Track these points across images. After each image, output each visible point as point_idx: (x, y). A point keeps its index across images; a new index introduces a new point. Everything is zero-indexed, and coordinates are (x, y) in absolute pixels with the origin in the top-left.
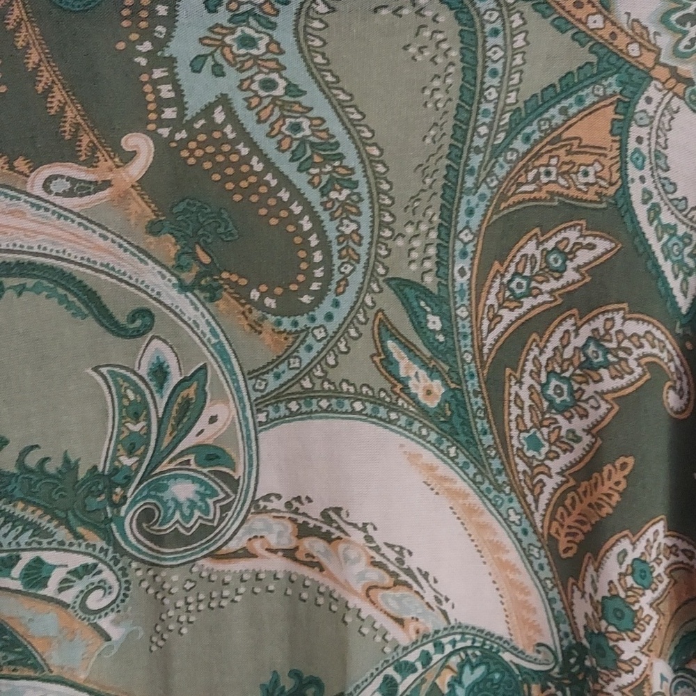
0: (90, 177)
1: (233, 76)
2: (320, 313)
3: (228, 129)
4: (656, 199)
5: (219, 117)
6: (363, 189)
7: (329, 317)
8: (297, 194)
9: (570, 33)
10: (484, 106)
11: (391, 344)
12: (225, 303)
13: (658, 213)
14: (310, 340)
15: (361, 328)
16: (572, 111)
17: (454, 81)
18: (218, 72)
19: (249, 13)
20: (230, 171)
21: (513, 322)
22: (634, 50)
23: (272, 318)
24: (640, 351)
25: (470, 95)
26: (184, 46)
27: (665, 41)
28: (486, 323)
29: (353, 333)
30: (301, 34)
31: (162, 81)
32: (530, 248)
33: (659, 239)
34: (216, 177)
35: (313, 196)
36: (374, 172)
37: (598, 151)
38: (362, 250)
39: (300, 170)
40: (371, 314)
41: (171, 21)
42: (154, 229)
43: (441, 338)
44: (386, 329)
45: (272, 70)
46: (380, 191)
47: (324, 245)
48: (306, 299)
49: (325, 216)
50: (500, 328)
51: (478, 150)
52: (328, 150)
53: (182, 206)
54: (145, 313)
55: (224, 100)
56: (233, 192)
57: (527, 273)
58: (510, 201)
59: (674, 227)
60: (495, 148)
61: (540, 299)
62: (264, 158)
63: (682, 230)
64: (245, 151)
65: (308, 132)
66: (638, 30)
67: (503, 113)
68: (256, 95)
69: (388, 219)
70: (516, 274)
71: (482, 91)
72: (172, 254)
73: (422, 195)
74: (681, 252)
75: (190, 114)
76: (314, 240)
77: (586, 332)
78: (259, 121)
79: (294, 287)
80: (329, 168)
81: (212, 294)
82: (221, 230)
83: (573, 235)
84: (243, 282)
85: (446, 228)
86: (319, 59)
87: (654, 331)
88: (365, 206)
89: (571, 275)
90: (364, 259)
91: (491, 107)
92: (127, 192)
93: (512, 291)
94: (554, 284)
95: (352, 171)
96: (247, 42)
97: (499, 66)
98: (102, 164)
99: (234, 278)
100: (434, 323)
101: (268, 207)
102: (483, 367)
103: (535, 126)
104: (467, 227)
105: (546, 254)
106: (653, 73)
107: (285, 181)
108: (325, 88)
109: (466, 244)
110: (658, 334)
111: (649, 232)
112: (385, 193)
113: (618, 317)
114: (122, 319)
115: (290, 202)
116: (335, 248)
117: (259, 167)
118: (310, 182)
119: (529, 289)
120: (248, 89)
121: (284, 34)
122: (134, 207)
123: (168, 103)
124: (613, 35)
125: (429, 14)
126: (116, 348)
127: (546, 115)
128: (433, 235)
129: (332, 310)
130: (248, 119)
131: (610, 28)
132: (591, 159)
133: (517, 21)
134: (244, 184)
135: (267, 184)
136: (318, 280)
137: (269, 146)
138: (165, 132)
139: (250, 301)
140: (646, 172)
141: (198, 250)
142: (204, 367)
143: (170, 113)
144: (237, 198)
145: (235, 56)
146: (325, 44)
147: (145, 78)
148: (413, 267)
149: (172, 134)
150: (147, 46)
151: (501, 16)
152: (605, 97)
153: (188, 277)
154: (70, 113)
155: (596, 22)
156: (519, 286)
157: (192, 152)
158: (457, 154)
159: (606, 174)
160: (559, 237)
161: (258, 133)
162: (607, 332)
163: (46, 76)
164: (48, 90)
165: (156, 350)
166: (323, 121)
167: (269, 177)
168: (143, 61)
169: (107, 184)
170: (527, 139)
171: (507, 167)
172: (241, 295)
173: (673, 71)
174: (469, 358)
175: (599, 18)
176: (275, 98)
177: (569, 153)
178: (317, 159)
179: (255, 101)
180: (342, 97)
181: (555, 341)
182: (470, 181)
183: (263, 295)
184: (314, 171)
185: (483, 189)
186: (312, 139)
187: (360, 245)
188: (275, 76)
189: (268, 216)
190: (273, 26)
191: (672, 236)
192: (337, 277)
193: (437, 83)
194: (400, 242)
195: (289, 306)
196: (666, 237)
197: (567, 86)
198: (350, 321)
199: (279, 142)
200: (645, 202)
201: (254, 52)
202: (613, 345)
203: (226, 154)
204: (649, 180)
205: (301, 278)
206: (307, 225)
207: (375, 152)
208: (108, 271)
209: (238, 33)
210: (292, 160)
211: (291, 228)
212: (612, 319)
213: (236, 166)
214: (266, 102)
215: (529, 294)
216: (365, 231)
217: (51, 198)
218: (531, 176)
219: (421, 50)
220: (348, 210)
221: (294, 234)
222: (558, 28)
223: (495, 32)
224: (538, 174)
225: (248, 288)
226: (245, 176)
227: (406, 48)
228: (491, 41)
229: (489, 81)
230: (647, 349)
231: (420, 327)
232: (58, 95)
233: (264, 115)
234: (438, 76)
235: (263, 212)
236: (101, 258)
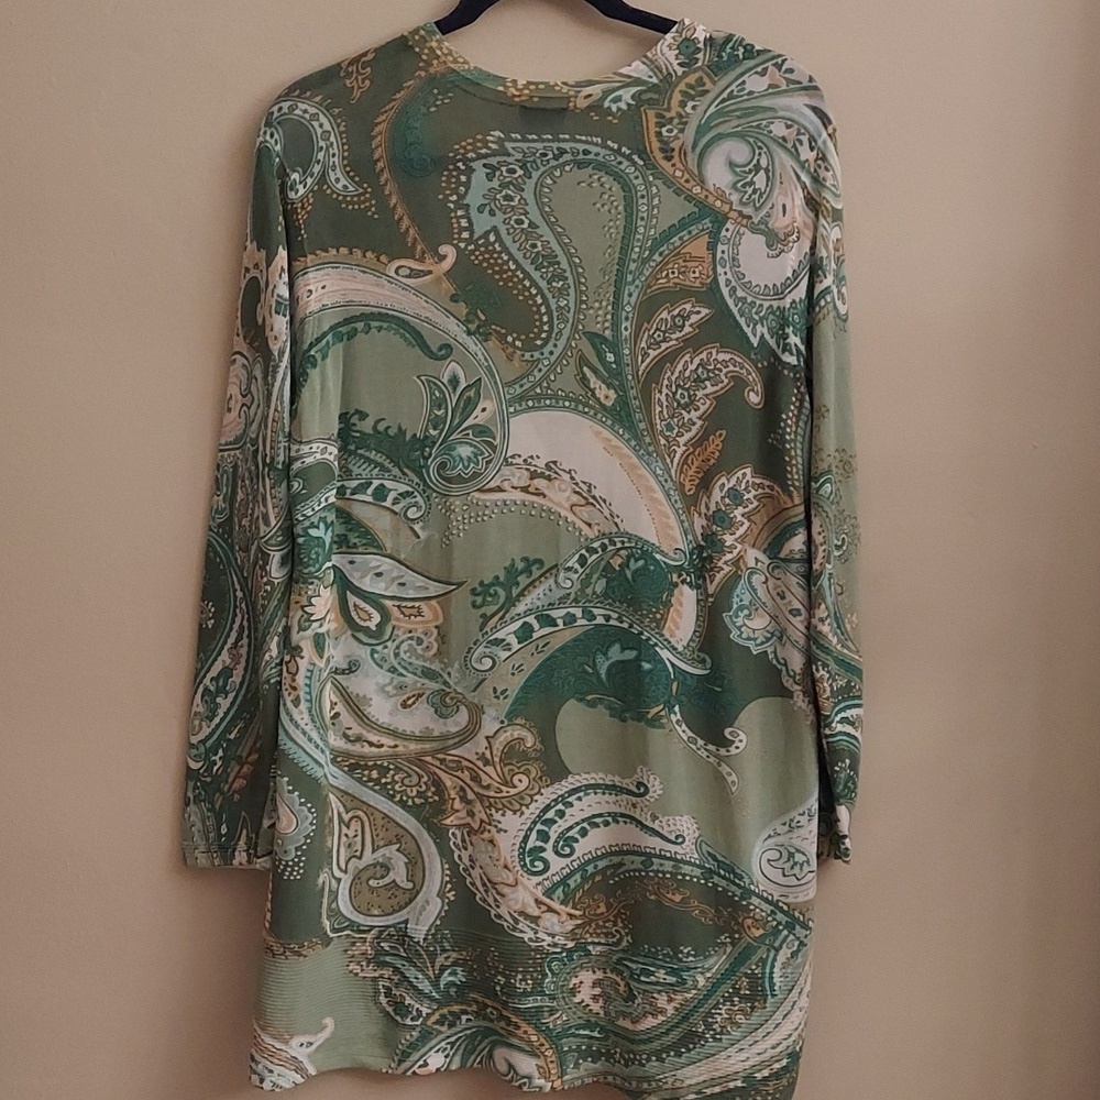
0: (420, 268)
1: (500, 216)
2: (546, 350)
3: (497, 245)
4: (734, 283)
5: (492, 238)
6: (570, 281)
7: (551, 353)
8: (534, 283)
9: (683, 196)
10: (637, 236)
11: (585, 369)
12: (493, 343)
13: (735, 292)
14: (540, 366)
15: (569, 359)
16: (685, 238)
17: (621, 223)
18: (492, 213)
19: (510, 182)
20: (497, 268)
21: (655, 357)
22: (718, 203)
23: (519, 353)
24: (727, 369)
25: (629, 230)
26: (474, 198)
27: (735, 198)
28: (640, 358)
29: (565, 362)
30: (538, 195)
31: (462, 217)
32: (664, 315)
33: (736, 306)
34: (490, 271)
35: (543, 284)
36: (577, 273)
37: (701, 259)
38: (570, 316)
39: (536, 269)
40: (575, 352)
41: (467, 185)
42: (454, 299)
43: (614, 366)
44: (583, 361)
45: (521, 214)
46: (580, 283)
47: (549, 312)
48: (539, 342)
49: (549, 296)
50: (648, 360)
51: (634, 261)
52: (552, 259)
53: (470, 287)
54: (448, 346)
55: (495, 229)
56: (499, 280)
57: (663, 329)
58: (653, 288)
59: (745, 298)
60: (643, 259)
61: (671, 343)
62: (516, 262)
63: (749, 299)
64: (506, 258)
65: (540, 249)
66: (720, 192)
67: (648, 240)
68: (513, 227)
69: (584, 298)
70: (657, 329)
71: (636, 228)
72: (465, 313)
73: (604, 286)
74: (750, 312)
75: (476, 236)
76: (543, 309)
77: (697, 361)
78: (514, 242)
79: (532, 335)
80: (551, 269)
81: (486, 338)
82: (492, 301)
83: (688, 307)
84: (503, 331)
85: (617, 303)
86: (547, 209)
87: (735, 357)
88: (572, 291)
89: (687, 329)
90: (571, 321)
91: (641, 237)
92: (440, 277)
93: (655, 339)
94: (678, 335)
95: (565, 271)
96: (508, 198)
97: (645, 215)
98: (427, 261)
99: (498, 329)
100: (610, 357)
101: (518, 289)
102: (639, 382)
103: (665, 246)
104: (629, 303)
105: (673, 318)
106: (729, 215)
107: (527, 275)
108: (551, 225)
109: (628, 313)
110: (738, 360)
111: (730, 302)
112: (583, 284)
113: (714, 351)
114: (434, 348)
115: (531, 287)
116: (555, 314)
117: (513, 267)
118: (541, 276)
119: (665, 338)
120: (509, 223)
121: (529, 195)
122: (444, 285)
123: (465, 229)
124: (707, 197)
125: (607, 186)
126: (430, 366)
127: (672, 241)
128: (610, 308)
129: (552, 349)
130: (508, 240)
131: (705, 193)
132: (696, 264)
133: (654, 190)
134: (505, 276)
135: (518, 276)
136: (545, 331)
137: (519, 256)
138: (462, 245)
139: (507, 342)
140: (727, 269)
141: (479, 312)
142: (480, 379)
143: (465, 235)
144: (501, 283)
145: (502, 205)
146: (550, 200)
147: (453, 215)
148: (599, 326)
149: (466, 246)
150: (454, 198)
151: (646, 187)
152: (703, 230)
153: (473, 327)
154: (412, 231)
155: (697, 190)
156: (659, 336)
157: (477, 257)
158: (622, 262)
159: (705, 272)
160: (681, 308)
161: (513, 249)
162: (708, 360)
163: (399, 210)
164: (401, 219)
165: (452, 368)
166: (549, 243)
167: (519, 273)
168: (452, 206)
169: (430, 272)
170: (661, 254)
171: (650, 270)
172: (502, 338)
173: (740, 213)
174: (630, 377)
175: (698, 188)
176: (523, 229)
177: (684, 261)
178: (545, 264)
179: (511, 231)
180: (560, 230)
181: (680, 367)
182: (630, 278)
183: (514, 340)
184: (544, 270)
185: (637, 282)
186: (543, 253)
187: (569, 312)
188: (523, 217)
189: (518, 295)
190: (523, 190)
191: (743, 304)
192: (556, 330)
193: (611, 224)
194: (591, 312)
195: (529, 346)
196: (740, 304)
197: (683, 224)
198: (563, 355)
199: (525, 254)
200: (727, 286)
201: (512, 204)
202: (712, 367)
203: (496, 259)
204: (729, 274)
205: (536, 330)
206: (539, 301)
207: (577, 261)
208: (428, 321)
209: (504, 193)
210: (532, 264)
211: (530, 302)
212: (711, 353)
213: (501, 266)
214: (518, 231)
215: (664, 341)
216: (572, 305)
217: (399, 278)
218: (664, 274)
219: (603, 206)
220: (562, 292)
221: (532, 305)
222: (677, 194)
223: (643, 197)
224: (668, 274)
225: (506, 335)
226: (506, 272)
227: (594, 204)
228: (640, 201)
229: (639, 223)
230: (731, 368)
231: (602, 359)
232: (406, 222)
233: (516, 239)
234: (611, 220)
235: (515, 292)
236: (424, 314)
